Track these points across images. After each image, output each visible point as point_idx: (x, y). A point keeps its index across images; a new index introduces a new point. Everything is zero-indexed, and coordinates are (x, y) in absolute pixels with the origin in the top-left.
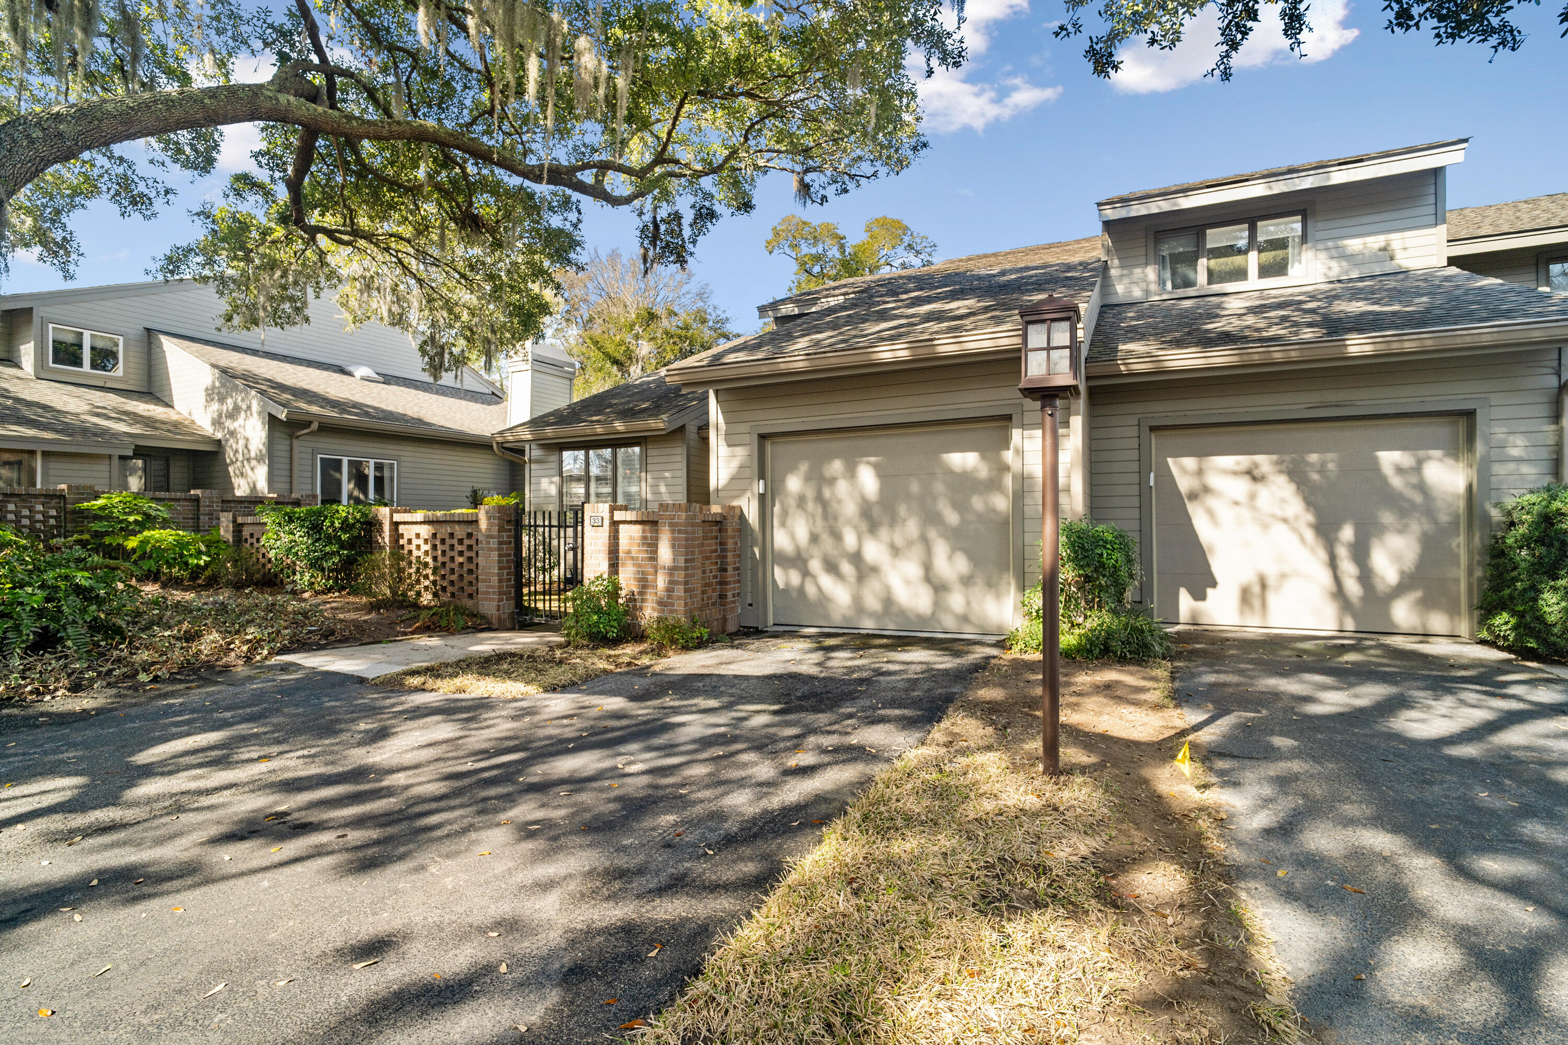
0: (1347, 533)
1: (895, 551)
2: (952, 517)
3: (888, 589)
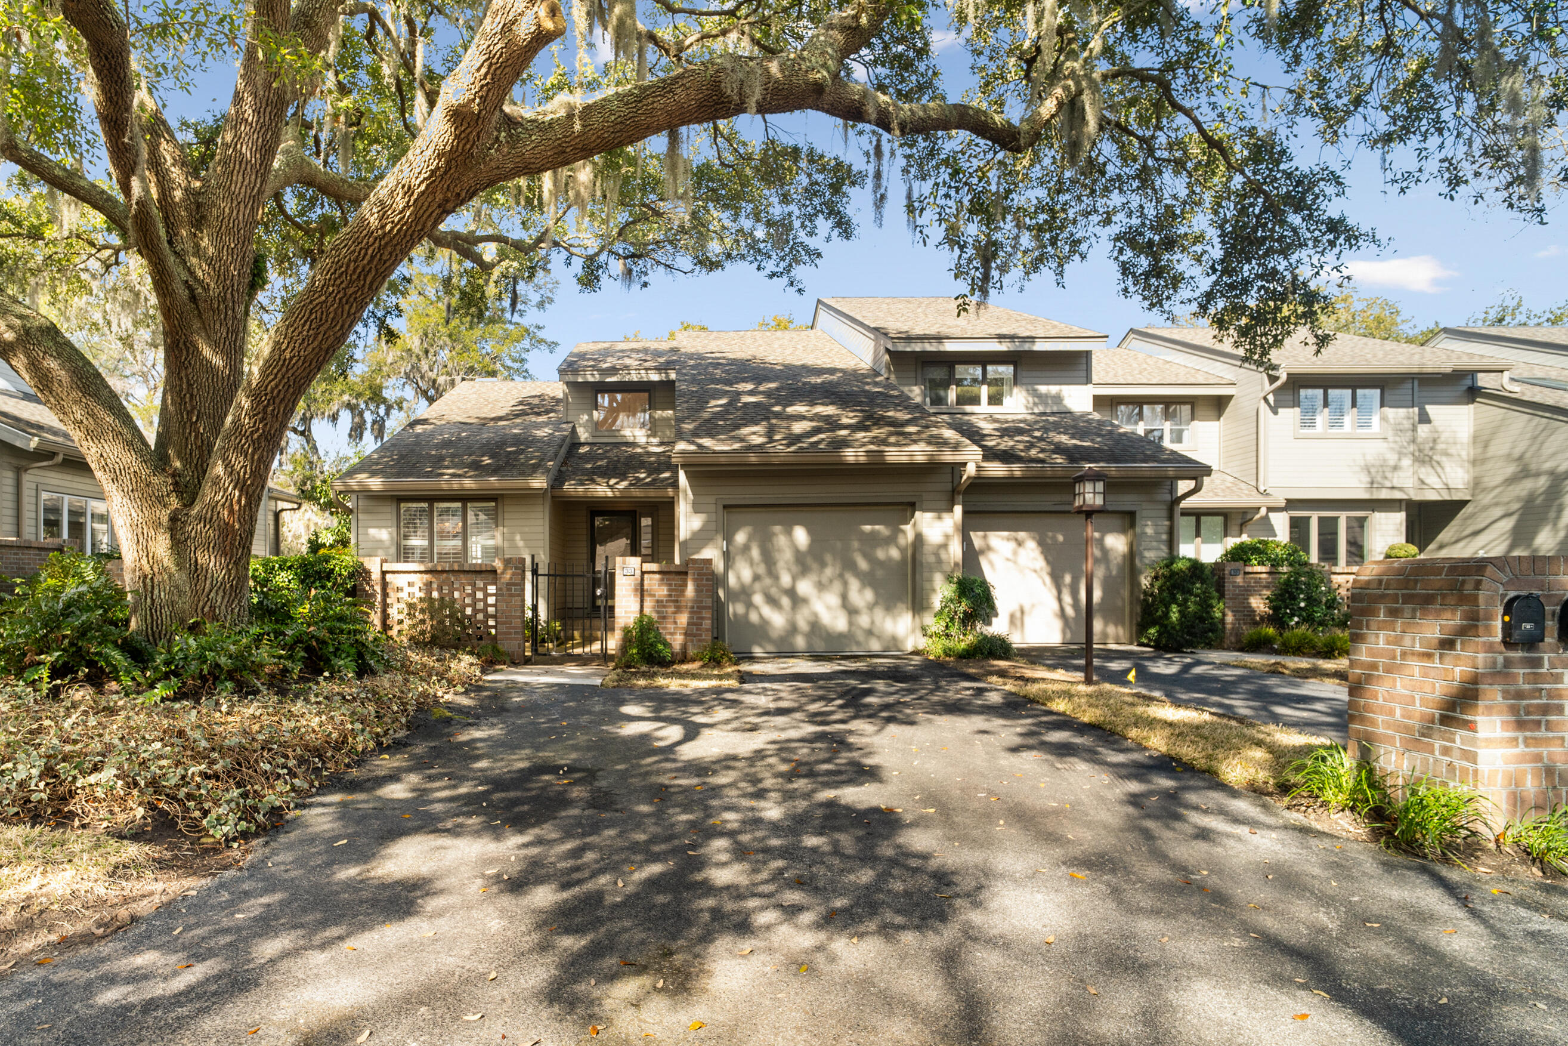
0: (1068, 579)
1: (821, 587)
2: (863, 564)
3: (816, 615)
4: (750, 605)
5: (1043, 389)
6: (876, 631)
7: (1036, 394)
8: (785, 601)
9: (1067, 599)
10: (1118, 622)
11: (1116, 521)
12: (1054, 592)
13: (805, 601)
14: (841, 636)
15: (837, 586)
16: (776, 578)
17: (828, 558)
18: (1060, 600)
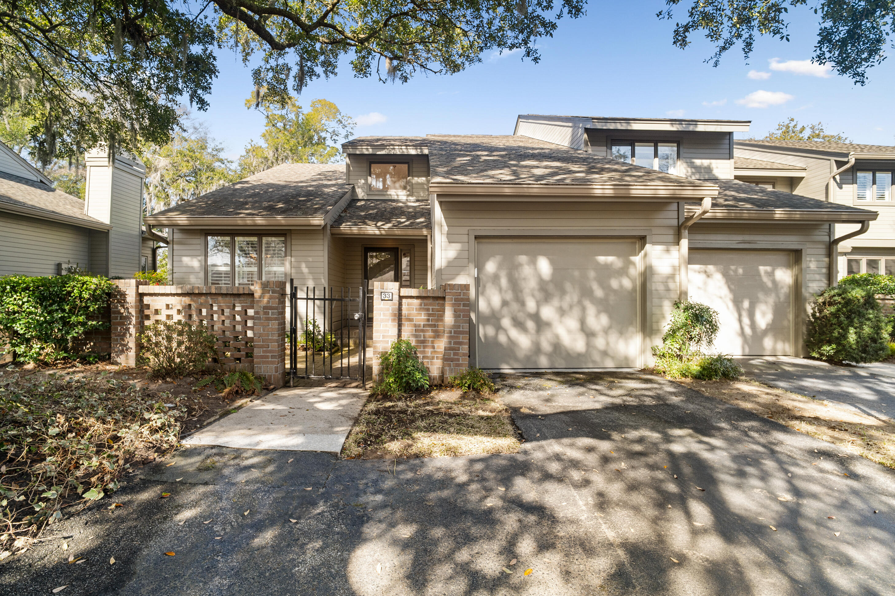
0: (746, 304)
1: (562, 312)
2: (599, 293)
3: (557, 337)
4: (499, 328)
5: (698, 162)
6: (610, 352)
7: (692, 165)
8: (530, 325)
9: (746, 321)
10: (785, 340)
11: (781, 257)
12: (736, 315)
13: (548, 324)
14: (579, 355)
15: (576, 312)
16: (523, 304)
17: (568, 286)
18: (740, 321)
